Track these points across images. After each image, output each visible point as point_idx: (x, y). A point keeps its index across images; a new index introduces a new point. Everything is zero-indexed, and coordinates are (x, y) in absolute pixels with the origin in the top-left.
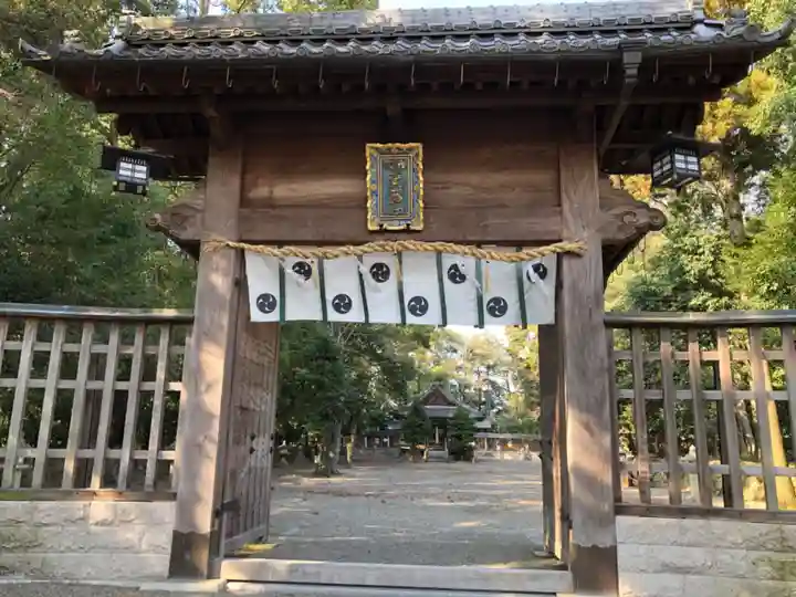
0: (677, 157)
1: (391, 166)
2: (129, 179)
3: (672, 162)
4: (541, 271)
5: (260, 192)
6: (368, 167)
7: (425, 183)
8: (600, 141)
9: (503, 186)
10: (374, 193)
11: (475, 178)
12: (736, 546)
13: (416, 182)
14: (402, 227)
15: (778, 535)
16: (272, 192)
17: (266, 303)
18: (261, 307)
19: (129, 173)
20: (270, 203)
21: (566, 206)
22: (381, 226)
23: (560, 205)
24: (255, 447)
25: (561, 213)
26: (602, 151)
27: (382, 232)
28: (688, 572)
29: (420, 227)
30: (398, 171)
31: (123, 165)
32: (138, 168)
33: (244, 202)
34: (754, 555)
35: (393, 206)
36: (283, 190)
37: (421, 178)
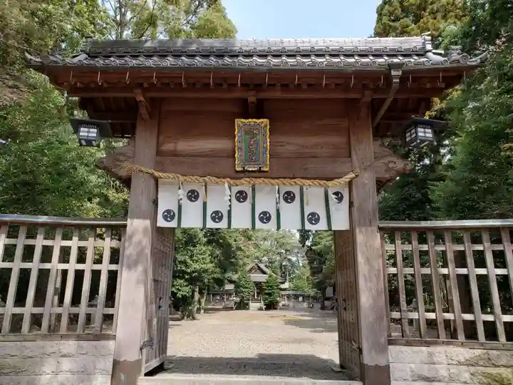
0: (419, 129)
1: (250, 132)
2: (86, 138)
3: (416, 133)
4: (339, 197)
5: (168, 147)
6: (236, 133)
7: (270, 142)
8: (373, 119)
9: (316, 145)
10: (240, 148)
11: (300, 140)
12: (460, 363)
13: (265, 142)
14: (256, 169)
15: (486, 356)
16: (175, 147)
17: (169, 215)
18: (165, 218)
19: (86, 134)
20: (175, 154)
21: (354, 157)
22: (244, 168)
23: (350, 157)
24: (161, 305)
25: (351, 161)
26: (375, 125)
27: (244, 171)
28: (433, 381)
29: (267, 169)
30: (254, 135)
31: (82, 129)
32: (92, 130)
33: (159, 153)
34: (472, 369)
35: (251, 157)
36: (183, 146)
37: (268, 140)
